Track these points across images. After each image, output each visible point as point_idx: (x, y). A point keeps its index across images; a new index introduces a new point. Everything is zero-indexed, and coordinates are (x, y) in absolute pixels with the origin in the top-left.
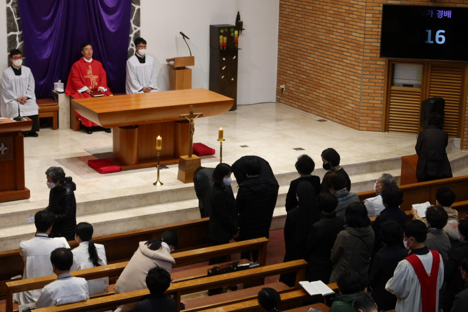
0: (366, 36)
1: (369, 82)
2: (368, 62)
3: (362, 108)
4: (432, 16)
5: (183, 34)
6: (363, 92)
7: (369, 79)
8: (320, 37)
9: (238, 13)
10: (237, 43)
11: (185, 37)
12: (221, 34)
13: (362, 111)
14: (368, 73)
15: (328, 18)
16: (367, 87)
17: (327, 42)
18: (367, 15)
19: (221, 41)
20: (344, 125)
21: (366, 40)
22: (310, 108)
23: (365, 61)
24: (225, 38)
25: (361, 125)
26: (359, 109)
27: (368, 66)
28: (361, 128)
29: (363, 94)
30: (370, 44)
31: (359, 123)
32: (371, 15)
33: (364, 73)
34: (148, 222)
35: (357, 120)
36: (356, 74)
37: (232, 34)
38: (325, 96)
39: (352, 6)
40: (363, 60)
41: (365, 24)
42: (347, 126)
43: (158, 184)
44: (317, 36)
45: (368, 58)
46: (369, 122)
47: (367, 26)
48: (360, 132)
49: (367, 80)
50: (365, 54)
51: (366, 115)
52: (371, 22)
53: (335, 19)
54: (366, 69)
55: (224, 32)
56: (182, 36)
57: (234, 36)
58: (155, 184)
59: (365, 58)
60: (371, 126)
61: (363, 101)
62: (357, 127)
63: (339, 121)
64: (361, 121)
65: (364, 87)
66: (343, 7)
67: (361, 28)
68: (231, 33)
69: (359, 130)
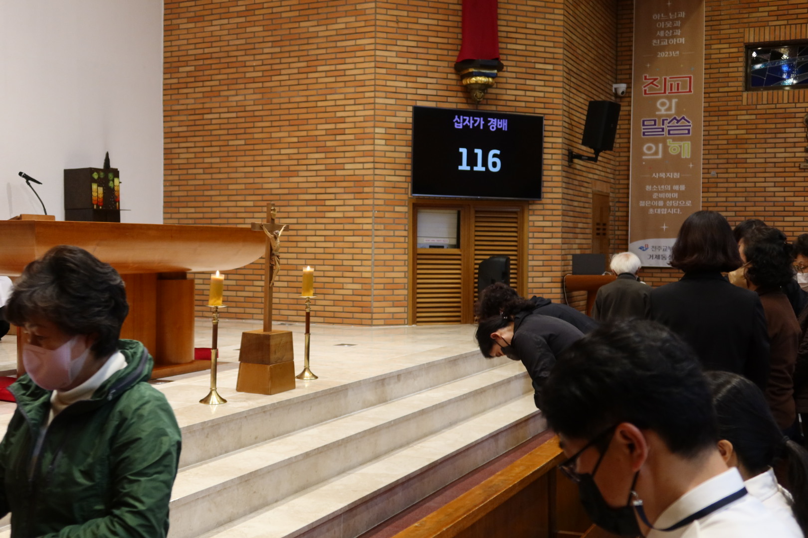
0: (377, 165)
1: (384, 242)
2: (382, 208)
3: (375, 286)
4: (481, 128)
5: (28, 178)
6: (375, 260)
7: (384, 236)
8: (265, 186)
9: (107, 154)
10: (119, 202)
11: (30, 181)
12: (95, 181)
13: (376, 292)
14: (382, 227)
15: (283, 151)
16: (382, 251)
17: (286, 191)
18: (377, 130)
19: (94, 194)
20: (333, 323)
21: (377, 172)
22: (248, 310)
23: (377, 208)
24: (101, 190)
25: (375, 316)
26: (370, 289)
27: (381, 214)
28: (375, 322)
29: (377, 263)
30: (382, 178)
31: (372, 313)
32: (383, 131)
33: (376, 227)
35: (366, 309)
36: (357, 233)
37: (111, 184)
38: (285, 284)
39: (343, 120)
40: (374, 205)
41: (374, 144)
42: (342, 323)
43: (214, 399)
44: (259, 186)
45: (381, 202)
46: (388, 310)
47: (377, 148)
48: (374, 327)
49: (381, 239)
50: (377, 196)
51: (381, 298)
52: (383, 142)
53: (301, 150)
54: (379, 220)
55: (99, 177)
56: (24, 180)
57: (114, 188)
58: (205, 400)
59: (377, 202)
60: (391, 316)
61: (376, 275)
62: (369, 322)
63: (321, 320)
64: (375, 310)
65: (376, 251)
66: (320, 127)
67: (365, 154)
68: (108, 181)
69: (371, 325)
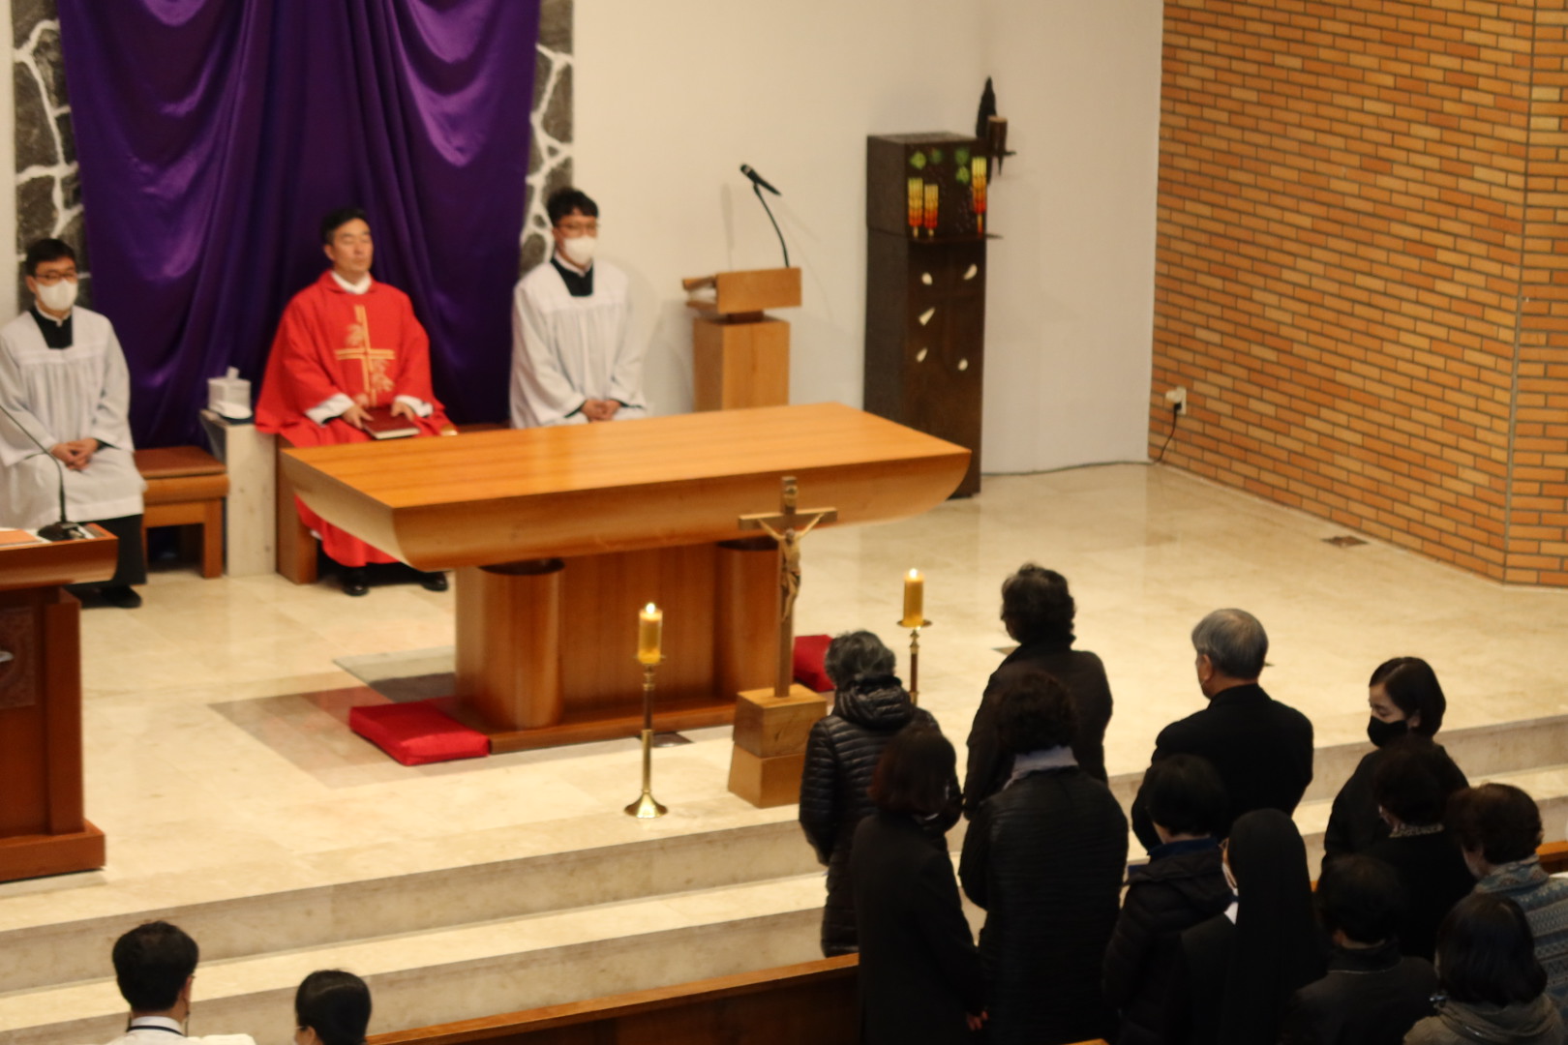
0: (1534, 183)
1: (1545, 376)
2: (1543, 292)
3: (1516, 486)
5: (753, 176)
6: (1519, 421)
7: (1547, 364)
8: (1336, 184)
9: (989, 84)
10: (984, 214)
11: (761, 189)
12: (914, 173)
13: (1516, 502)
14: (1542, 339)
15: (1369, 105)
16: (1539, 400)
17: (1368, 207)
18: (1538, 93)
19: (915, 204)
20: (1438, 559)
21: (1533, 198)
22: (1294, 486)
23: (1527, 290)
24: (932, 192)
25: (1512, 560)
26: (1505, 493)
27: (1542, 307)
28: (1511, 574)
29: (1520, 429)
30: (1548, 215)
31: (1506, 552)
32: (1553, 94)
33: (1524, 338)
34: (603, 971)
35: (1495, 539)
36: (1489, 345)
37: (962, 175)
38: (1357, 439)
39: (1473, 52)
40: (1521, 283)
41: (1528, 129)
42: (1452, 563)
43: (647, 809)
44: (1322, 181)
45: (1544, 277)
46: (1547, 548)
47: (1535, 138)
48: (1508, 589)
49: (1538, 370)
50: (1529, 259)
51: (1533, 517)
52: (1553, 123)
53: (1401, 111)
54: (1533, 322)
55: (929, 163)
56: (749, 183)
57: (970, 182)
58: (632, 809)
59: (1528, 276)
60: (1556, 564)
61: (1519, 457)
62: (1498, 572)
63: (1417, 543)
64: (1512, 545)
65: (1522, 399)
66: (1435, 59)
67: (1513, 149)
68: (955, 168)
69: (1503, 581)
